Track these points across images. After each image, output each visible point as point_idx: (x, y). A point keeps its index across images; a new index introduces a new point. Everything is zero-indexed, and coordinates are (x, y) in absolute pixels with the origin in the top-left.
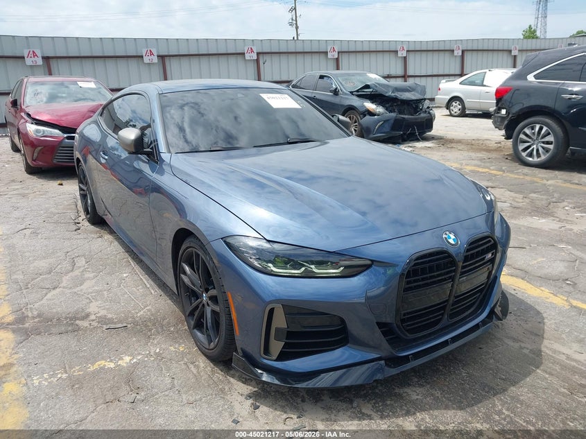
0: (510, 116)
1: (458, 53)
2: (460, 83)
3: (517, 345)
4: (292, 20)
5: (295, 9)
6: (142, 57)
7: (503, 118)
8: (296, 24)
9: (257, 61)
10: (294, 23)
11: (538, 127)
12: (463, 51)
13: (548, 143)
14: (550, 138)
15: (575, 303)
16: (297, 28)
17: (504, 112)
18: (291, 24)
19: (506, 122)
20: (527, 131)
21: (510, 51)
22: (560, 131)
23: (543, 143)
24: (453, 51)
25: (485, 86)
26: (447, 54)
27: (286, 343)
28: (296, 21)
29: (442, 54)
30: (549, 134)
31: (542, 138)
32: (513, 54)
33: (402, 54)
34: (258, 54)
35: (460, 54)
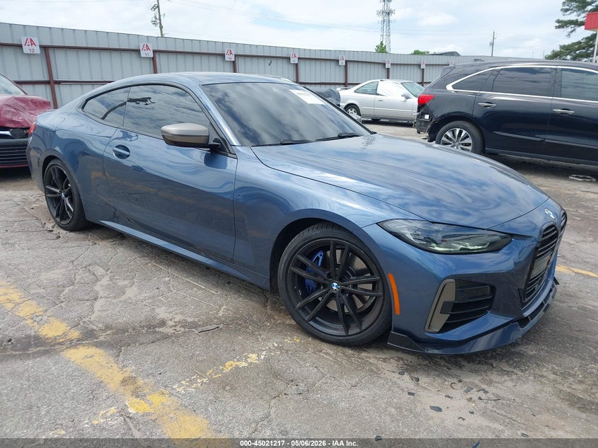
0: (433, 121)
1: (342, 63)
2: (355, 92)
3: (565, 305)
4: (156, 18)
5: (158, 7)
6: (22, 46)
7: (426, 122)
8: (160, 24)
9: (153, 59)
10: (158, 22)
11: (458, 131)
12: (346, 62)
13: (466, 145)
14: (469, 141)
15: (576, 270)
16: (161, 27)
17: (427, 117)
18: (154, 23)
19: (429, 127)
20: (449, 134)
21: (384, 64)
22: (478, 134)
23: (462, 144)
24: (338, 61)
25: (378, 95)
26: (333, 63)
27: (451, 315)
28: (160, 20)
29: (328, 63)
30: (467, 137)
31: (462, 140)
32: (386, 67)
33: (294, 60)
34: (155, 52)
35: (344, 64)
